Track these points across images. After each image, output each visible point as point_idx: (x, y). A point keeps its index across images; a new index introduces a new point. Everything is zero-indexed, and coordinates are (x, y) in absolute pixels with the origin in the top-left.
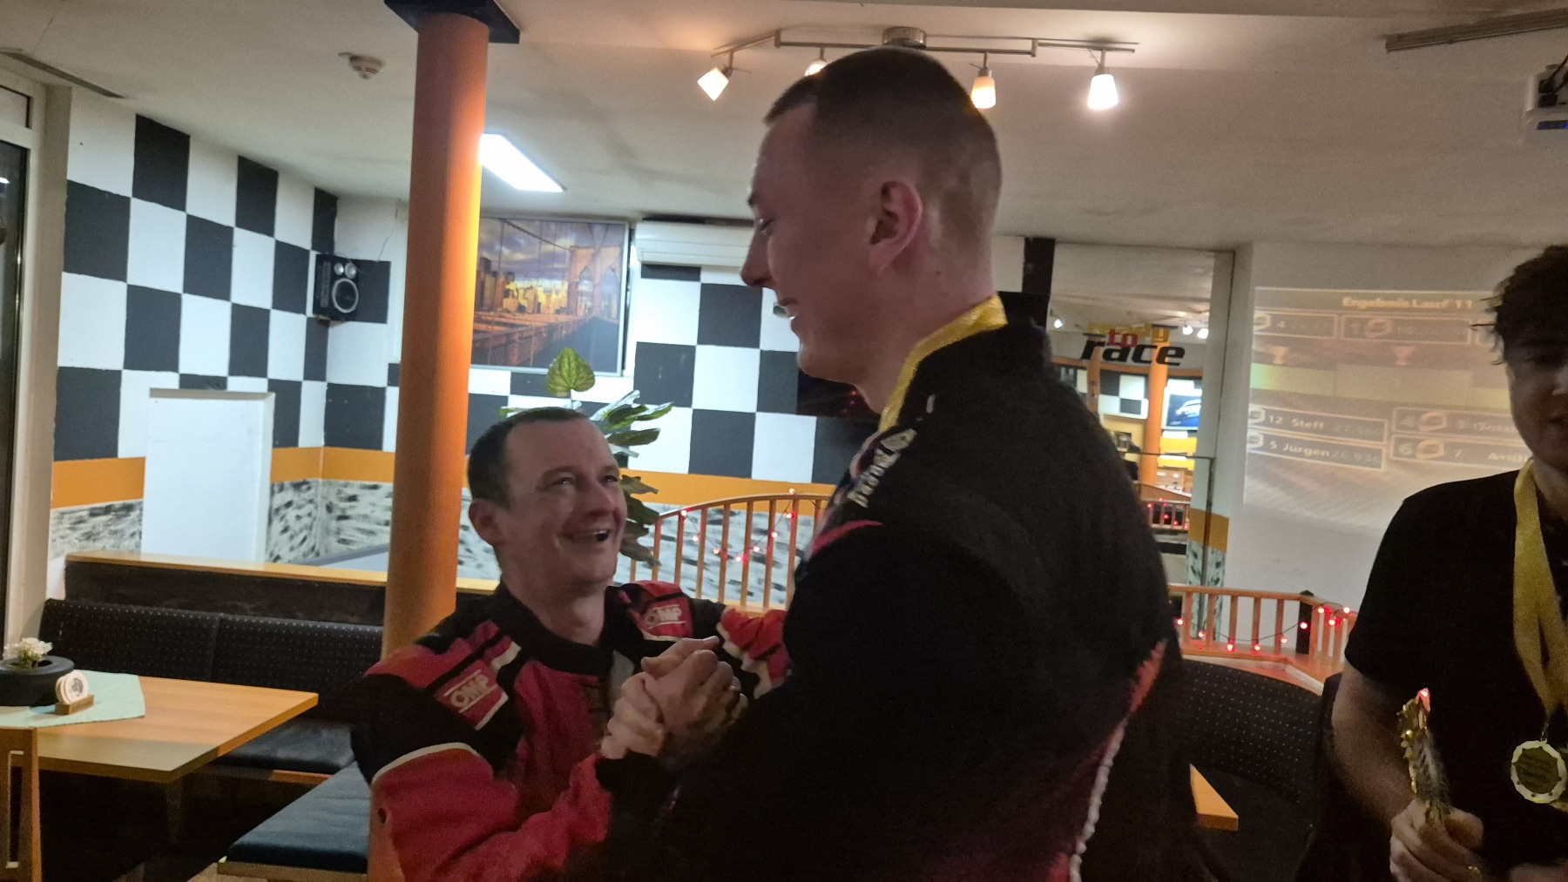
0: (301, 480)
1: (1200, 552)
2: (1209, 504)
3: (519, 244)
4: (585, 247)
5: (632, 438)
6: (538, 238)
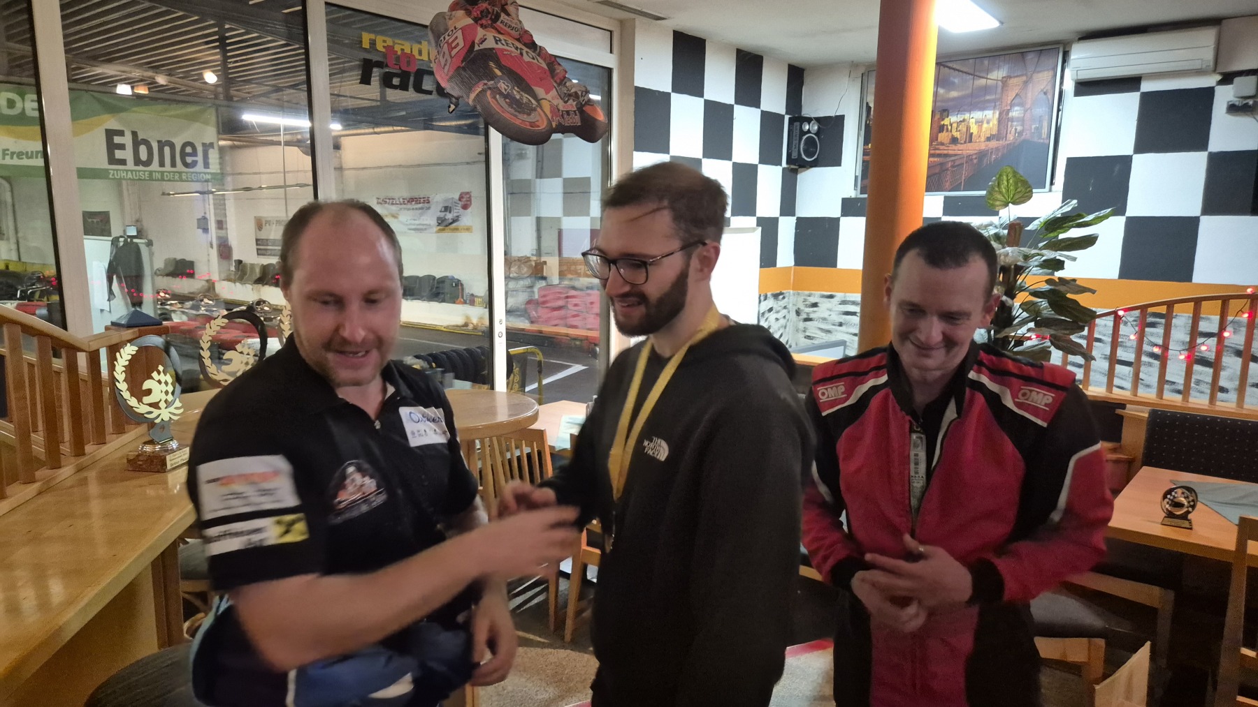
0: (778, 292)
3: (954, 83)
4: (1017, 76)
5: (1069, 245)
6: (972, 75)
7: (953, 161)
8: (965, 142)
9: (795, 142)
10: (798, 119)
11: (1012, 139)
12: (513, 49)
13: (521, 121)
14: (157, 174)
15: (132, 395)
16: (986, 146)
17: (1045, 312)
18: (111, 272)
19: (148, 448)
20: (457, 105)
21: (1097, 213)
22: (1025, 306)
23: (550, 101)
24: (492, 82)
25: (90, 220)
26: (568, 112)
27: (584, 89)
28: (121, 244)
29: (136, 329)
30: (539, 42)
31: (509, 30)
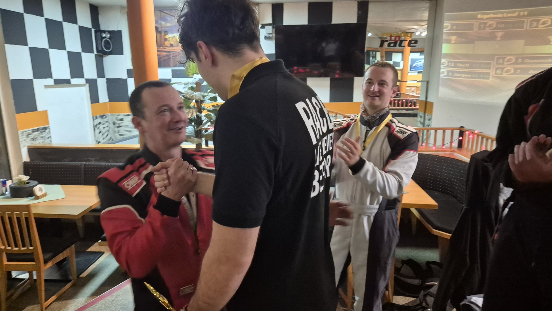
0: (102, 115)
1: (423, 115)
2: (426, 98)
3: (167, 20)
6: (174, 17)
7: (173, 54)
9: (99, 42)
10: (99, 31)
17: (213, 118)
22: (206, 116)
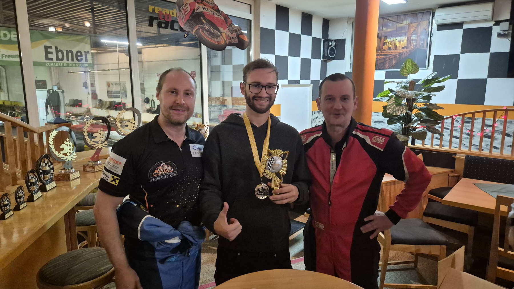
4: (414, 23)
5: (433, 90)
6: (396, 22)
7: (389, 57)
8: (394, 49)
9: (326, 50)
10: (327, 40)
11: (412, 48)
12: (210, 12)
13: (214, 41)
14: (66, 64)
15: (56, 150)
16: (402, 51)
17: (424, 117)
18: (47, 104)
19: (63, 172)
20: (188, 35)
21: (444, 77)
22: (417, 115)
23: (225, 33)
24: (202, 25)
25: (38, 83)
26: (233, 38)
27: (239, 28)
28: (51, 92)
29: (58, 125)
30: (221, 9)
31: (208, 4)
